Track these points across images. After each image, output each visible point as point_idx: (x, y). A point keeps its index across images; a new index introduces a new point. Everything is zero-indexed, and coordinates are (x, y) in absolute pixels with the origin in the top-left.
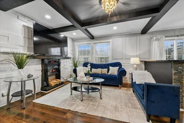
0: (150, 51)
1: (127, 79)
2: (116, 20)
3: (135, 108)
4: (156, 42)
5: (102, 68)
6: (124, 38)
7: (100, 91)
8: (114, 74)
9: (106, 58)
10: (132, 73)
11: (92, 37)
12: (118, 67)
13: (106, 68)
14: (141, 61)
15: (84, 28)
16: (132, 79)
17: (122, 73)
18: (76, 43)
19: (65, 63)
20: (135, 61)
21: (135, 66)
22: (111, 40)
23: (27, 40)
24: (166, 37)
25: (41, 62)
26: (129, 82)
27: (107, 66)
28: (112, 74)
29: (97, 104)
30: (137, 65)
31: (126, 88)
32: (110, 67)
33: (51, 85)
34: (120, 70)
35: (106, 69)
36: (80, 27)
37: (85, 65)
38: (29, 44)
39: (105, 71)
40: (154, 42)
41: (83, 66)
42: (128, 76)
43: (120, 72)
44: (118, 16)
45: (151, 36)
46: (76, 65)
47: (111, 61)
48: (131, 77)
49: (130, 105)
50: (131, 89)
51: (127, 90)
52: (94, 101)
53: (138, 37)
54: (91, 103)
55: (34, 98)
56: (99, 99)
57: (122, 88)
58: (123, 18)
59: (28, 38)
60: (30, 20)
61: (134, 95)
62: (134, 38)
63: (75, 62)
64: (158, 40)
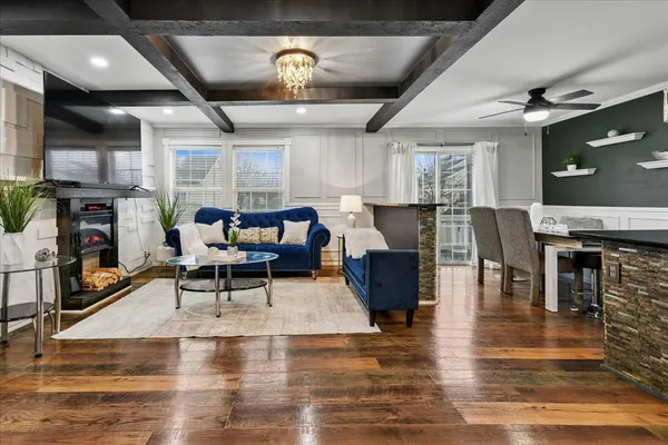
0: (384, 180)
1: (331, 255)
2: (306, 99)
3: (349, 311)
4: (400, 156)
5: (263, 225)
6: (324, 139)
7: (267, 286)
8: (298, 243)
9: (273, 196)
10: (344, 238)
11: (229, 128)
12: (309, 222)
13: (272, 225)
14: (365, 204)
15: (215, 103)
16: (344, 250)
17: (320, 236)
18: (166, 141)
19: (131, 212)
20: (352, 204)
21: (351, 216)
22: (287, 141)
23: (14, 131)
24: (419, 145)
25: (55, 210)
26: (336, 264)
27: (275, 220)
28: (293, 242)
29: (263, 316)
30: (356, 214)
31: (329, 278)
32: (285, 222)
33: (94, 286)
34: (315, 230)
35: (275, 229)
36: (201, 99)
37: (205, 216)
38: (19, 146)
39: (270, 234)
40: (394, 156)
41: (196, 222)
42: (333, 245)
43: (315, 234)
44: (312, 90)
45: (389, 140)
46: (170, 217)
47: (286, 205)
48: (341, 249)
49: (339, 308)
50: (343, 279)
51: (331, 281)
52: (254, 312)
53: (359, 140)
54: (246, 317)
55: (56, 328)
56: (264, 308)
57: (319, 279)
58: (325, 95)
59: (17, 127)
60: (24, 62)
61: (348, 290)
62: (349, 141)
63: (167, 208)
64: (403, 151)
